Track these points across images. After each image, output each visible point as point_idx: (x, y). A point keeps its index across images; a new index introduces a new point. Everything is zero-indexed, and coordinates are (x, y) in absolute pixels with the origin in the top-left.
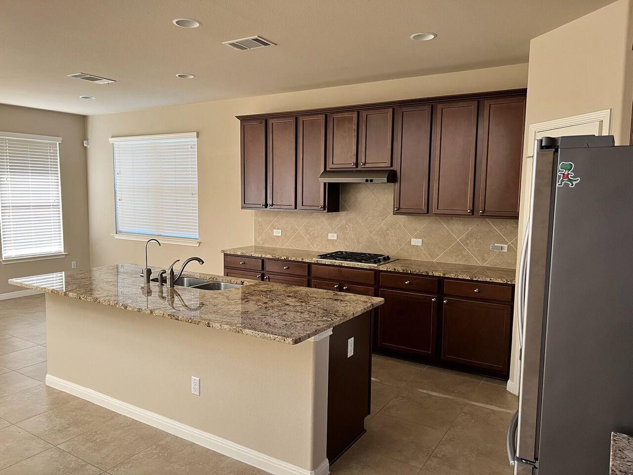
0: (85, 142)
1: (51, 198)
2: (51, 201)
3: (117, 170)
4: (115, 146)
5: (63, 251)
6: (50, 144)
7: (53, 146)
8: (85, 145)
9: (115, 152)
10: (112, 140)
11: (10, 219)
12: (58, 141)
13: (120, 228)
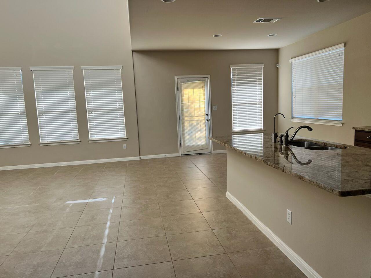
0: (277, 64)
1: (257, 99)
2: (257, 100)
3: (293, 79)
4: (293, 64)
5: (263, 129)
6: (258, 68)
7: (259, 69)
8: (277, 66)
9: (293, 68)
10: (291, 61)
11: (237, 111)
12: (262, 66)
13: (294, 115)
